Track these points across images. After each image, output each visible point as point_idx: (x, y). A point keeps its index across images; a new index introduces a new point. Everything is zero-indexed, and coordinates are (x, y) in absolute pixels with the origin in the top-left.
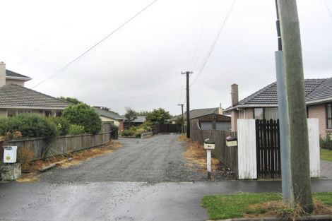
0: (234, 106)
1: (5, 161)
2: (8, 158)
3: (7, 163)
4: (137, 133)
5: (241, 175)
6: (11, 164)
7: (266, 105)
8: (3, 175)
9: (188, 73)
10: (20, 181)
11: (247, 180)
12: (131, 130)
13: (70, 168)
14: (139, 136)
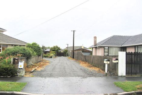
0: (95, 46)
1: (19, 67)
2: (21, 66)
3: (20, 69)
4: (51, 56)
5: (120, 74)
6: (22, 69)
7: (109, 46)
8: (18, 74)
9: (74, 31)
10: (25, 76)
11: (121, 76)
12: (47, 55)
13: (42, 71)
14: (51, 57)
